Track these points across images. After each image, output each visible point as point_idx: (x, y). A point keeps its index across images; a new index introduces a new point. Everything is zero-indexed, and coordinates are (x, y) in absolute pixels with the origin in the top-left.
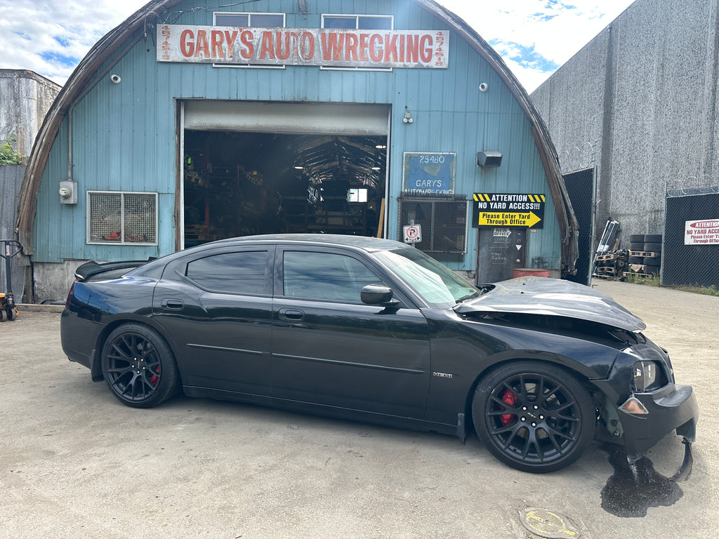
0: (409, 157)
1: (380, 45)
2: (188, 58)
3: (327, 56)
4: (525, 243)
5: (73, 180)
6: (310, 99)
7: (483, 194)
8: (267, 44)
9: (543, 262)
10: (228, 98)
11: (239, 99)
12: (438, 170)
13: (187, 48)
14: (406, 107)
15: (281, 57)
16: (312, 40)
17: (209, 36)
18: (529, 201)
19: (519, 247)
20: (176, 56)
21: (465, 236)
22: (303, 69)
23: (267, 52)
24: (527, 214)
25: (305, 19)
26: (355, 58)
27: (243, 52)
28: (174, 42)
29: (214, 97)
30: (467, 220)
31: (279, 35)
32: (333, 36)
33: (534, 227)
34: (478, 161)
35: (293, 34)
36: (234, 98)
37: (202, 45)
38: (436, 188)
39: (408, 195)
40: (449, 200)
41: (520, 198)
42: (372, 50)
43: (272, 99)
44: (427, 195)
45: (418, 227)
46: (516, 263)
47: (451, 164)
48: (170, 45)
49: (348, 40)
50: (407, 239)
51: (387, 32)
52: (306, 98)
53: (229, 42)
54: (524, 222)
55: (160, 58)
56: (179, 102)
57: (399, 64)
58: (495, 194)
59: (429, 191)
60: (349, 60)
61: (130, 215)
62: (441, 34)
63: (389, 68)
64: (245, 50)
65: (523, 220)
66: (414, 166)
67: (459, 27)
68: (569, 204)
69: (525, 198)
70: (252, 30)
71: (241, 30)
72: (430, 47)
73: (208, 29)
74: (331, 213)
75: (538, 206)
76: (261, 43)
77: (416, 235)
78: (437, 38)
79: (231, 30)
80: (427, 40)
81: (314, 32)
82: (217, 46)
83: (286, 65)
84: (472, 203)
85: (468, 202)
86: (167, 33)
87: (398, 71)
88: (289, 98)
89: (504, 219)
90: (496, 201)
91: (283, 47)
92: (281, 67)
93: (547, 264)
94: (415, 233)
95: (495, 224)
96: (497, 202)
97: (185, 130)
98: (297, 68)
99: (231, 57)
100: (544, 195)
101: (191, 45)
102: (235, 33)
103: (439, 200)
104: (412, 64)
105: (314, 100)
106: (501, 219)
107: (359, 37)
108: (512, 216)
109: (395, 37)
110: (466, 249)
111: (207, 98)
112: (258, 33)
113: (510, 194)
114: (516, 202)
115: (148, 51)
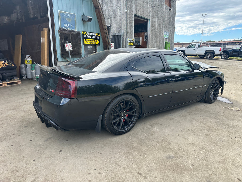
4: (96, 50)
7: (85, 32)
12: (71, 20)
18: (96, 36)
19: (94, 52)
21: (81, 48)
24: (95, 40)
30: (81, 42)
33: (98, 45)
34: (82, 19)
39: (62, 30)
40: (76, 33)
44: (68, 31)
47: (75, 19)
58: (88, 32)
59: (69, 29)
65: (95, 42)
66: (63, 17)
69: (95, 34)
75: (98, 38)
77: (70, 47)
85: (81, 35)
89: (91, 42)
90: (88, 35)
94: (70, 46)
95: (89, 43)
100: (99, 34)
103: (72, 33)
106: (90, 42)
110: (82, 53)
113: (92, 33)
114: (93, 35)
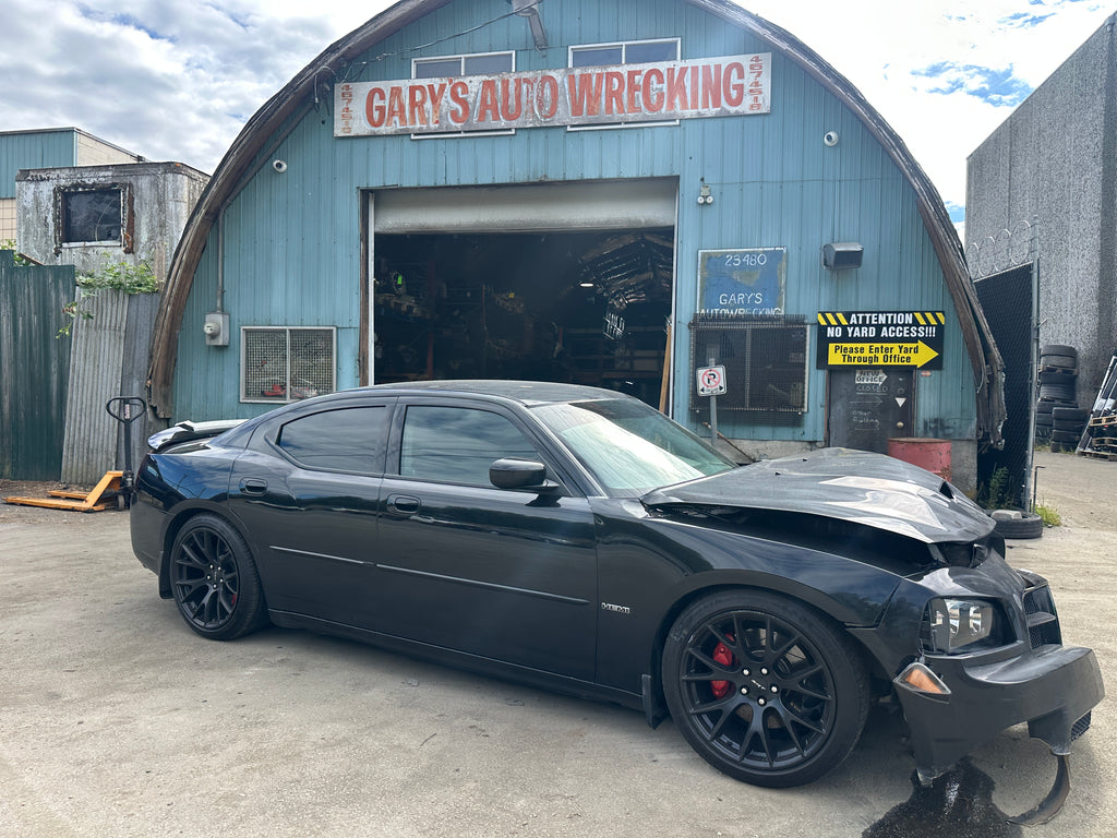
0: (708, 258)
1: (660, 86)
2: (376, 129)
3: (577, 110)
4: (910, 393)
5: (223, 312)
6: (552, 177)
7: (834, 314)
8: (489, 99)
9: (943, 428)
10: (433, 185)
11: (448, 184)
12: (757, 277)
13: (376, 115)
14: (702, 179)
15: (509, 117)
16: (554, 87)
17: (406, 95)
18: (916, 323)
19: (901, 401)
20: (361, 126)
21: (804, 383)
22: (542, 133)
23: (489, 112)
24: (914, 345)
25: (544, 56)
26: (621, 109)
27: (454, 114)
28: (358, 107)
29: (414, 184)
30: (807, 357)
31: (506, 83)
32: (586, 79)
33: (926, 367)
34: (825, 260)
35: (526, 81)
36: (441, 183)
37: (396, 109)
38: (752, 305)
39: (705, 318)
40: (775, 326)
41: (900, 318)
42: (646, 95)
43: (497, 182)
44: (738, 318)
45: (720, 370)
46: (898, 428)
47: (779, 266)
48: (352, 113)
49: (609, 82)
50: (703, 390)
51: (670, 64)
52: (546, 176)
53: (434, 100)
54: (909, 358)
55: (338, 132)
56: (366, 193)
57: (690, 113)
58: (856, 313)
59: (741, 311)
60: (612, 112)
61: (300, 361)
62: (757, 59)
63: (675, 120)
64: (457, 111)
65: (906, 355)
66: (716, 273)
67: (784, 46)
68: (985, 326)
69: (909, 319)
70: (466, 81)
71: (451, 82)
72: (740, 82)
73: (404, 84)
74: (638, 353)
75: (932, 332)
76: (479, 98)
77: (718, 383)
78: (752, 67)
79: (436, 82)
80: (734, 72)
81: (558, 75)
82: (416, 109)
83: (516, 129)
84: (816, 328)
85: (808, 327)
86: (348, 96)
87: (687, 123)
88: (521, 178)
89: (872, 355)
90: (858, 325)
91: (512, 101)
92: (510, 133)
93: (951, 431)
94: (717, 380)
95: (856, 363)
96: (860, 326)
97: (375, 234)
98: (533, 133)
99: (437, 122)
100: (943, 313)
101: (381, 109)
102: (442, 87)
103: (759, 325)
104: (712, 111)
105: (557, 179)
106: (866, 354)
107: (626, 76)
108: (887, 349)
109: (683, 71)
110: (806, 405)
111: (405, 185)
112: (475, 83)
113: (882, 313)
114: (892, 325)
115: (323, 122)
